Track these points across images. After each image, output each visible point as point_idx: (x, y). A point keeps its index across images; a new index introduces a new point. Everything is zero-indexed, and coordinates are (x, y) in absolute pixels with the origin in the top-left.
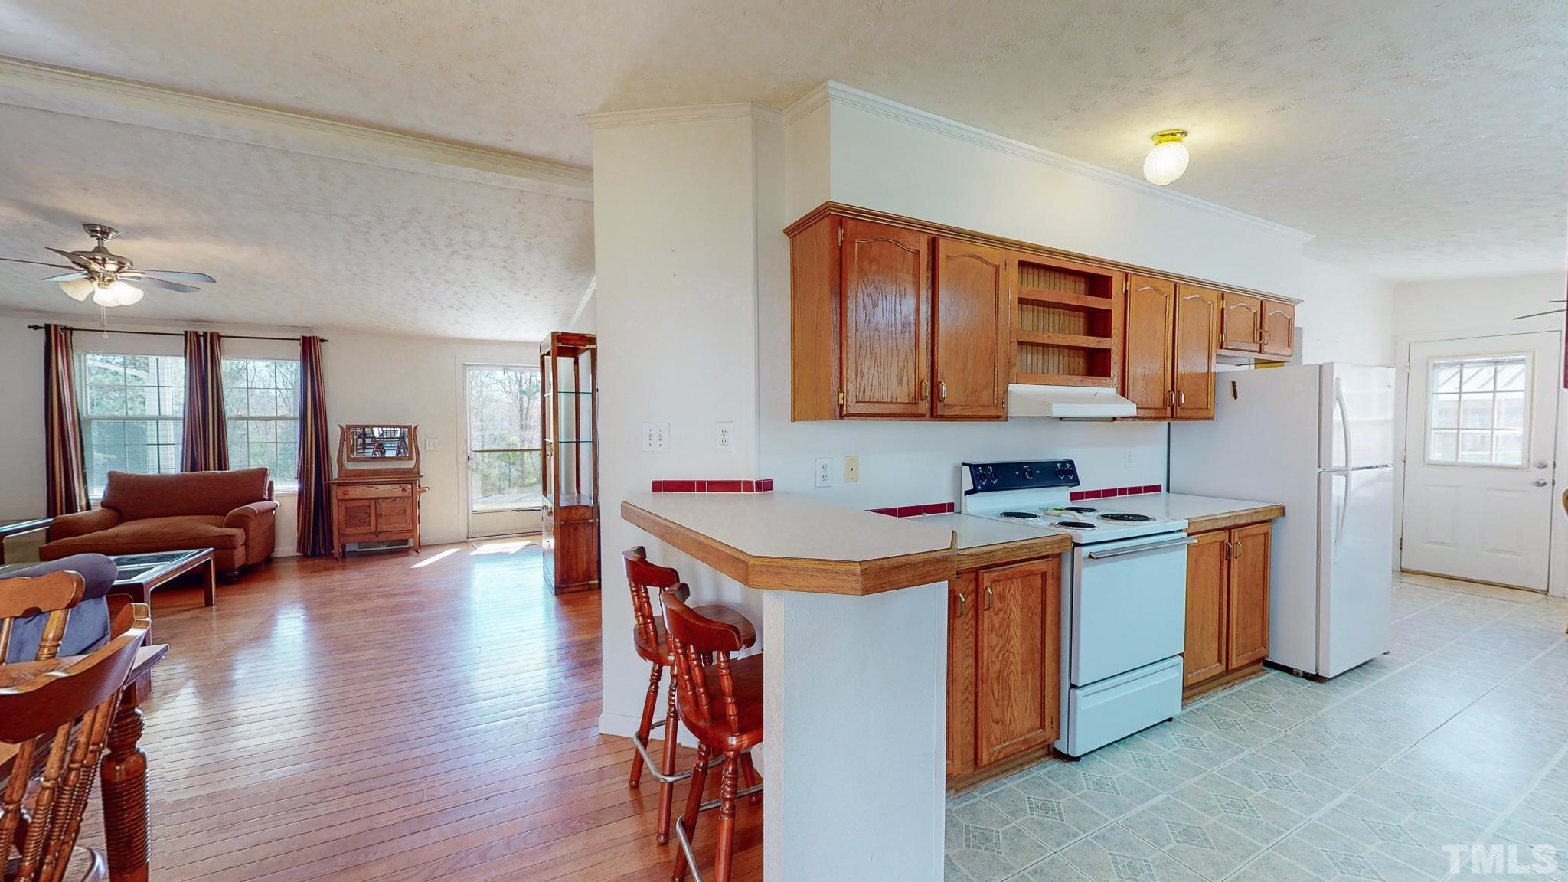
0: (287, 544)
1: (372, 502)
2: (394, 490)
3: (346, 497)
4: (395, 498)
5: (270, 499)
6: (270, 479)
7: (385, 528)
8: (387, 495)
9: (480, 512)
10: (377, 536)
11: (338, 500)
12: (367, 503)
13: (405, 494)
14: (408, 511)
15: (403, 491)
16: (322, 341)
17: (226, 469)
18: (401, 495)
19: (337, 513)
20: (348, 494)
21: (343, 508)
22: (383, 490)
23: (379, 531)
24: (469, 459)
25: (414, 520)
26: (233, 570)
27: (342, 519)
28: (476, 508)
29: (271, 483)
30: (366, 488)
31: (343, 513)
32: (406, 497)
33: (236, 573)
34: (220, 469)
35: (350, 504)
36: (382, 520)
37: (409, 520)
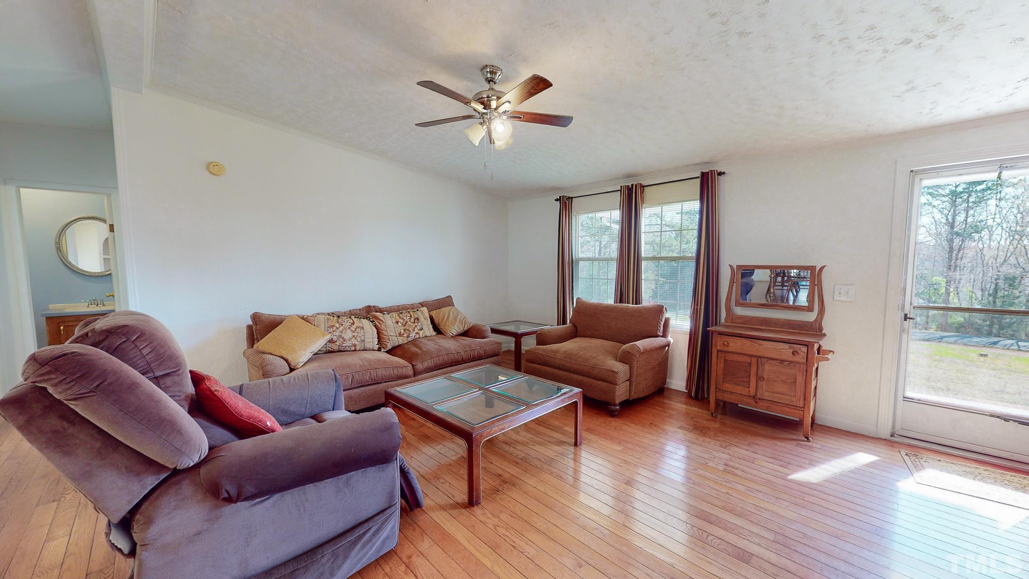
0: (678, 380)
1: (754, 360)
2: (785, 351)
3: (725, 349)
4: (782, 361)
5: (664, 336)
6: (667, 315)
7: (767, 395)
8: (773, 356)
9: (919, 402)
10: (756, 403)
11: (718, 351)
12: (748, 360)
13: (797, 359)
14: (800, 380)
15: (793, 354)
16: (720, 174)
17: (639, 304)
18: (791, 359)
19: (717, 366)
20: (728, 345)
21: (722, 361)
22: (768, 349)
23: (759, 396)
24: (906, 318)
25: (807, 393)
26: (615, 405)
27: (720, 372)
28: (909, 394)
29: (667, 321)
30: (747, 342)
31: (722, 365)
32: (798, 363)
33: (618, 407)
34: (636, 304)
35: (730, 357)
36: (763, 384)
37: (800, 393)
